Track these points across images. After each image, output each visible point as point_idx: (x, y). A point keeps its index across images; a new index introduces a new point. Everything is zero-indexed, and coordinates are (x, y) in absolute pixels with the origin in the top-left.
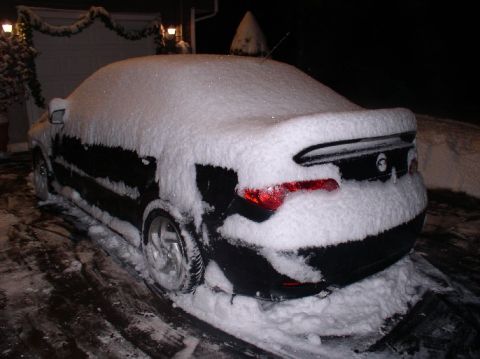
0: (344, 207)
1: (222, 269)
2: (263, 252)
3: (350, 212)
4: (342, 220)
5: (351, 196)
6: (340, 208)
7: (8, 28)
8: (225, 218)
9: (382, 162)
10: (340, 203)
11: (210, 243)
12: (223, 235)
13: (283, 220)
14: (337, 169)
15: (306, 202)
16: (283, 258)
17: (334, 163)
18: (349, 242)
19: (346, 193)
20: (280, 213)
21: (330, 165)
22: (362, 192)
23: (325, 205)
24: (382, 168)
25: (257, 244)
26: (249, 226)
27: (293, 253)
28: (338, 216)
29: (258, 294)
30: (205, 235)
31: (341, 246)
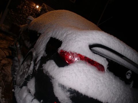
0: (102, 81)
1: (35, 83)
2: (53, 81)
3: (104, 86)
4: (98, 87)
5: (108, 79)
6: (100, 80)
7: (38, 7)
8: (48, 60)
9: (129, 75)
10: (101, 78)
11: (38, 69)
12: (43, 68)
13: (69, 70)
14: (107, 63)
15: (85, 68)
16: (60, 88)
17: (107, 59)
18: (96, 100)
19: (106, 76)
20: (70, 67)
21: (105, 59)
22: (114, 80)
23: (94, 75)
24: (128, 77)
25: (53, 76)
26: (54, 66)
27: (66, 88)
28: (97, 84)
29: (42, 101)
30: (38, 65)
31: (92, 99)
